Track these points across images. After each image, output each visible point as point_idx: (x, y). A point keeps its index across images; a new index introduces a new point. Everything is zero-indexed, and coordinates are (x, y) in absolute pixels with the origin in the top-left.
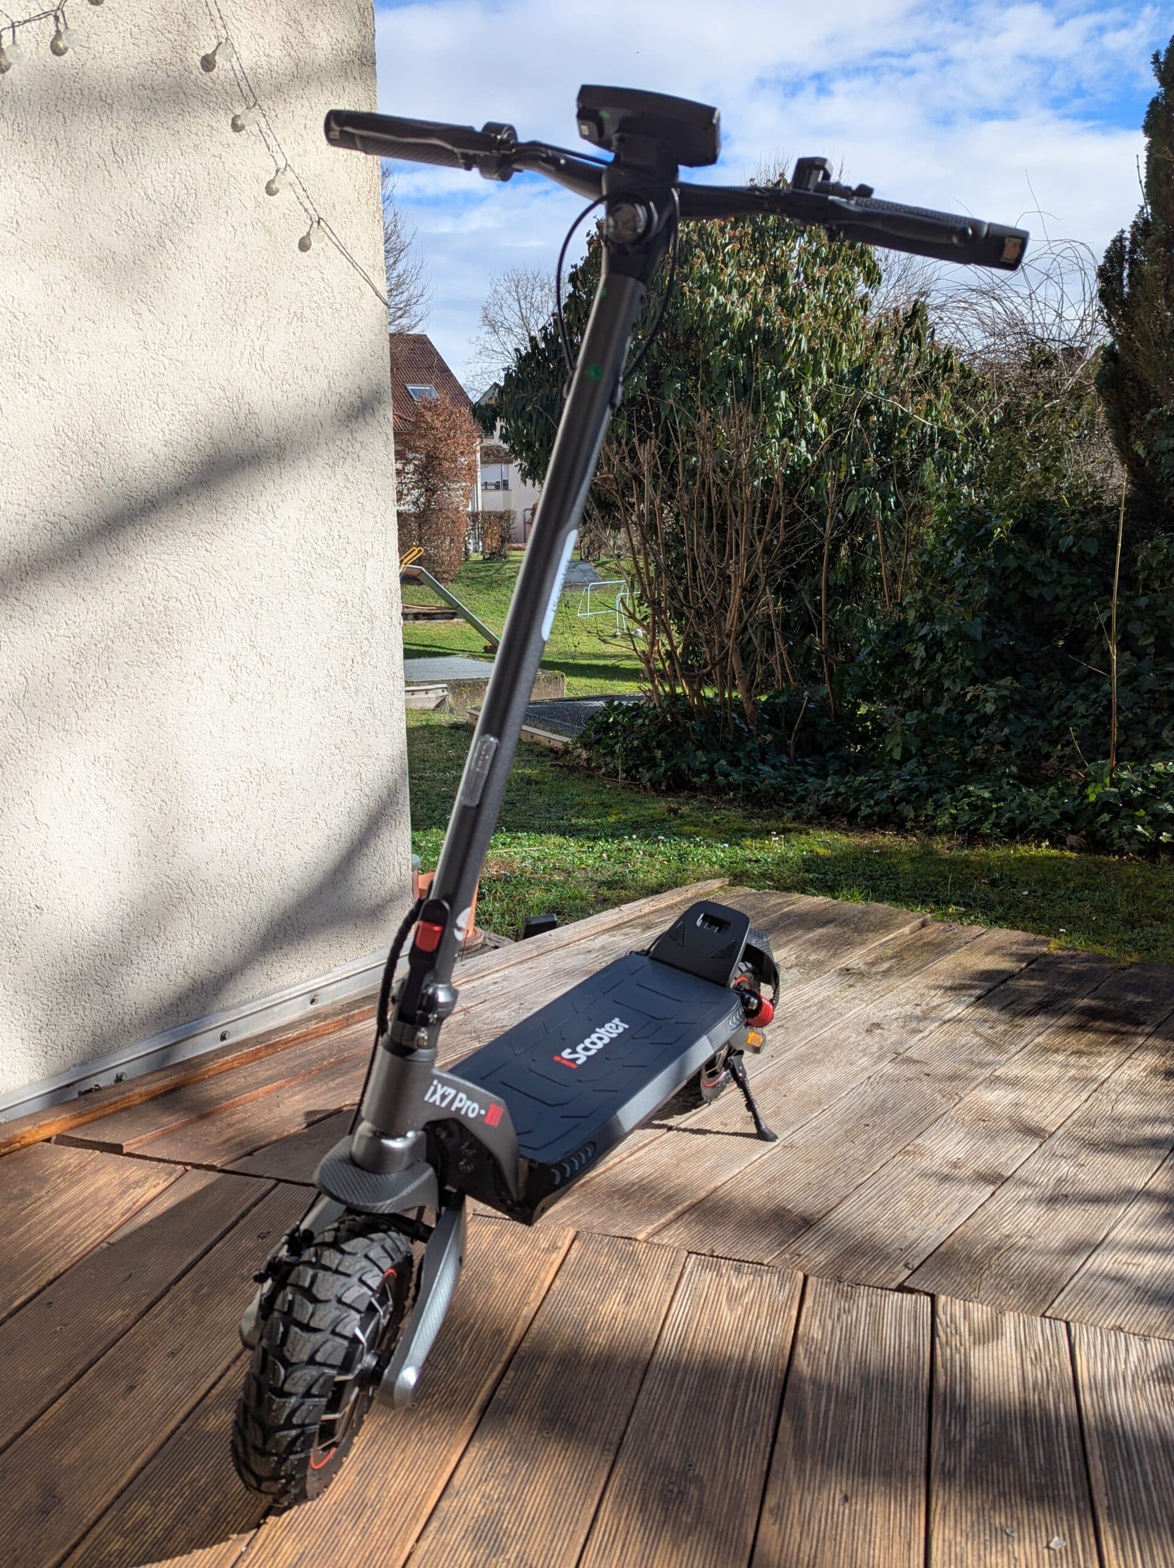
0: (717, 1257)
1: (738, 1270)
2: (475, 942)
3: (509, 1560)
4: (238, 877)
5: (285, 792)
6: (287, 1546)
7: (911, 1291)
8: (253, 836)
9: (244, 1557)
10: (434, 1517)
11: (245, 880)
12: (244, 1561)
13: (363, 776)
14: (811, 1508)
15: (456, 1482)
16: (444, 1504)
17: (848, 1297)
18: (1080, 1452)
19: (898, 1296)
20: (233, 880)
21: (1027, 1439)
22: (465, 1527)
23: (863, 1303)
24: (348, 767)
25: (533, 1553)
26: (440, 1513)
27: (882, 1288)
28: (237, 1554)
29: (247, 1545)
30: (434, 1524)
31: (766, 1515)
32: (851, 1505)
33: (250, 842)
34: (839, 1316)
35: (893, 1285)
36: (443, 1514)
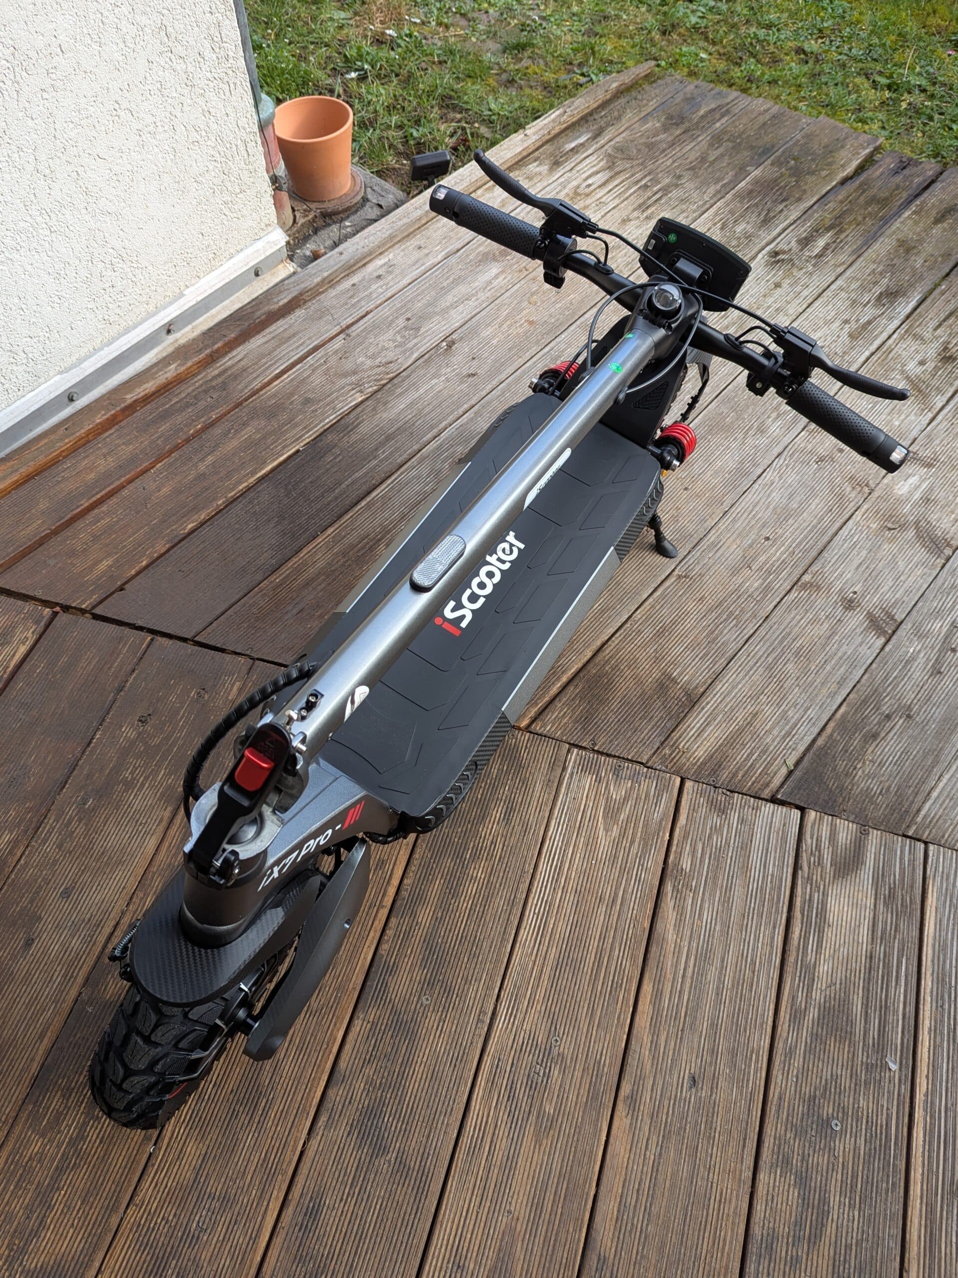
0: (598, 752)
1: (617, 772)
2: (355, 201)
3: (390, 1161)
4: (28, 218)
5: (59, 84)
6: (191, 1148)
7: (782, 803)
8: (31, 159)
9: (152, 1161)
10: (323, 1109)
11: (39, 219)
12: (153, 1165)
13: (170, 29)
14: (661, 1095)
15: (342, 1064)
16: (331, 1093)
17: (723, 811)
18: (912, 1023)
19: (770, 807)
20: (22, 224)
21: (866, 1006)
22: (350, 1122)
23: (735, 818)
24: (144, 20)
25: (411, 1151)
26: (328, 1105)
27: (754, 797)
28: (146, 1156)
29: (155, 1144)
30: (323, 1119)
31: (620, 1105)
32: (697, 1091)
33: (30, 168)
34: (710, 837)
35: (766, 793)
36: (331, 1105)
